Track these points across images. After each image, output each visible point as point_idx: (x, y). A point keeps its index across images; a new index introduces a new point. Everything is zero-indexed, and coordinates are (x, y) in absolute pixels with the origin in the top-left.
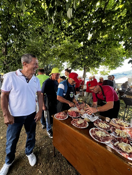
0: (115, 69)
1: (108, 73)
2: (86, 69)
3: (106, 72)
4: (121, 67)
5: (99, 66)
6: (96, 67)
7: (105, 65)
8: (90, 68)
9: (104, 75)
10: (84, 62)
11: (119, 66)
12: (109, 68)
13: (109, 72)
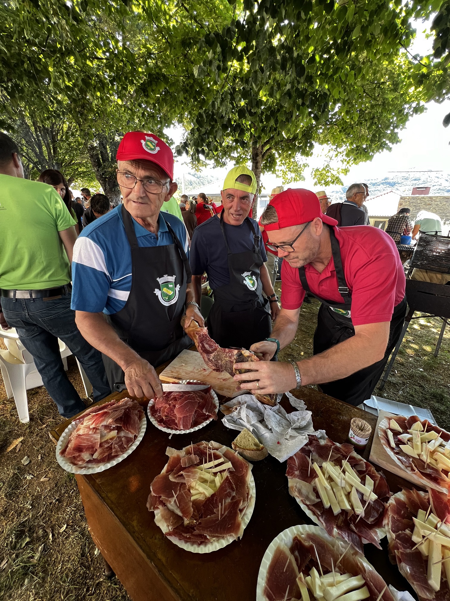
0: (369, 158)
1: (342, 177)
2: (259, 158)
3: (335, 173)
4: (390, 149)
5: (312, 146)
6: (299, 148)
7: (334, 144)
8: (277, 155)
9: (327, 183)
10: (251, 114)
11: (382, 146)
12: (347, 155)
13: (346, 171)
